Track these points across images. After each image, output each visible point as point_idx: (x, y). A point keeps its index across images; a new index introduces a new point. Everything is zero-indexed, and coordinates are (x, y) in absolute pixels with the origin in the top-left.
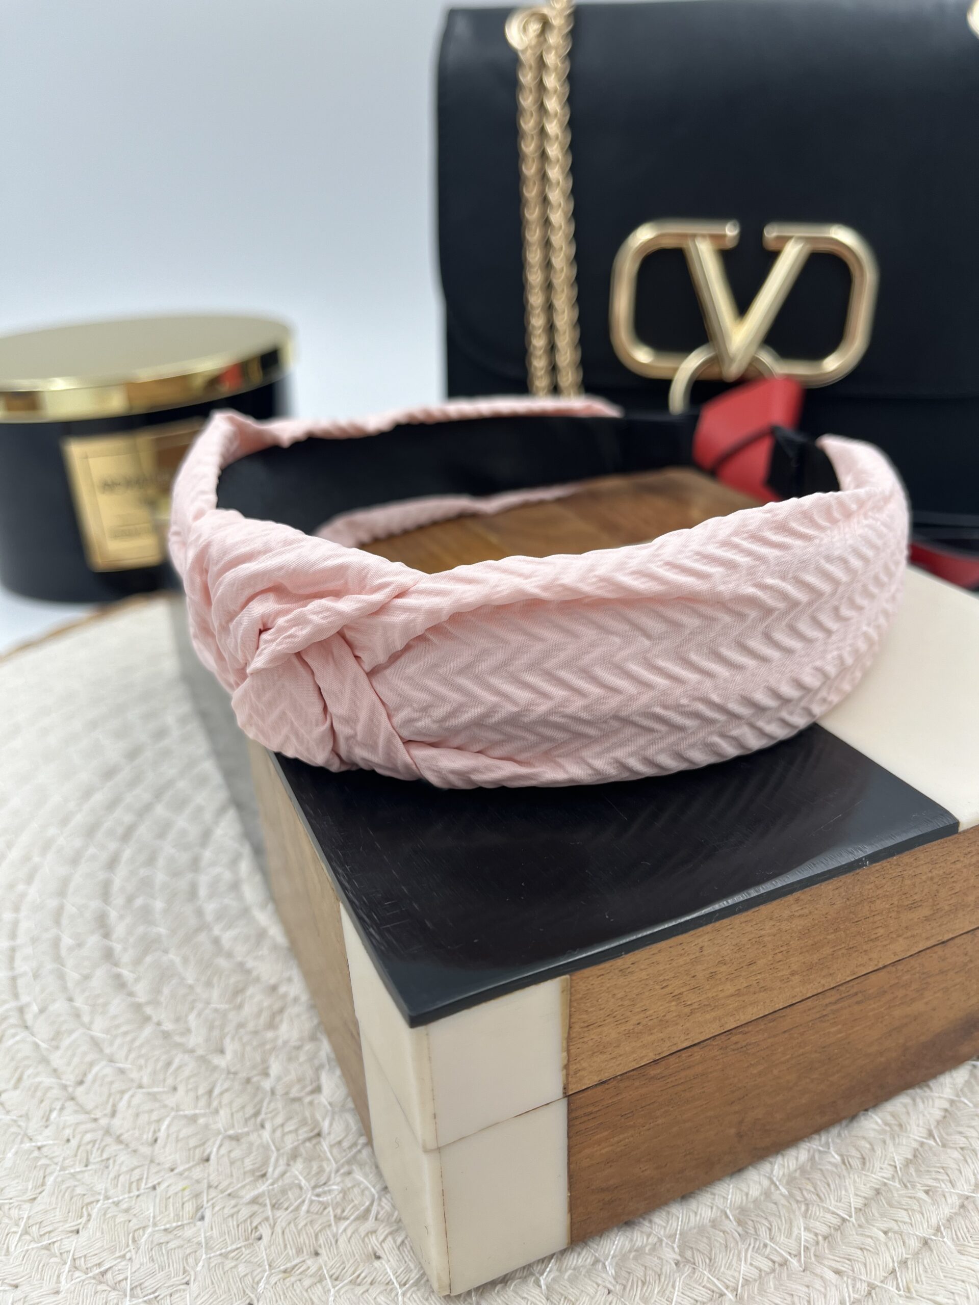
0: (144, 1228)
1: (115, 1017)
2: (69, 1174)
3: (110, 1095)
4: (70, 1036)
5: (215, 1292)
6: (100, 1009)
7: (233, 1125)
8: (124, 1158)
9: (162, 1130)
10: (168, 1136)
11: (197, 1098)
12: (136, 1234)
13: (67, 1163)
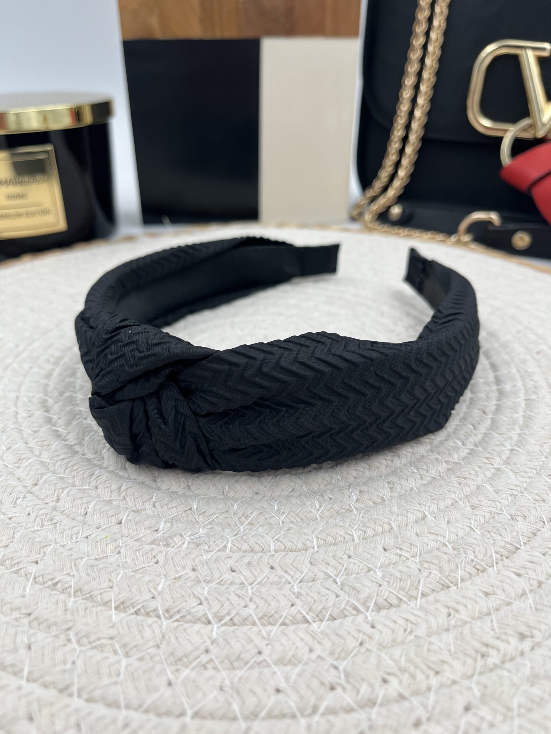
0: (82, 558)
1: (55, 451)
2: (31, 531)
3: (55, 490)
4: (27, 461)
5: (130, 591)
6: (45, 447)
7: (135, 505)
8: (66, 521)
9: (90, 508)
10: (94, 511)
11: (111, 491)
12: (77, 562)
13: (29, 526)
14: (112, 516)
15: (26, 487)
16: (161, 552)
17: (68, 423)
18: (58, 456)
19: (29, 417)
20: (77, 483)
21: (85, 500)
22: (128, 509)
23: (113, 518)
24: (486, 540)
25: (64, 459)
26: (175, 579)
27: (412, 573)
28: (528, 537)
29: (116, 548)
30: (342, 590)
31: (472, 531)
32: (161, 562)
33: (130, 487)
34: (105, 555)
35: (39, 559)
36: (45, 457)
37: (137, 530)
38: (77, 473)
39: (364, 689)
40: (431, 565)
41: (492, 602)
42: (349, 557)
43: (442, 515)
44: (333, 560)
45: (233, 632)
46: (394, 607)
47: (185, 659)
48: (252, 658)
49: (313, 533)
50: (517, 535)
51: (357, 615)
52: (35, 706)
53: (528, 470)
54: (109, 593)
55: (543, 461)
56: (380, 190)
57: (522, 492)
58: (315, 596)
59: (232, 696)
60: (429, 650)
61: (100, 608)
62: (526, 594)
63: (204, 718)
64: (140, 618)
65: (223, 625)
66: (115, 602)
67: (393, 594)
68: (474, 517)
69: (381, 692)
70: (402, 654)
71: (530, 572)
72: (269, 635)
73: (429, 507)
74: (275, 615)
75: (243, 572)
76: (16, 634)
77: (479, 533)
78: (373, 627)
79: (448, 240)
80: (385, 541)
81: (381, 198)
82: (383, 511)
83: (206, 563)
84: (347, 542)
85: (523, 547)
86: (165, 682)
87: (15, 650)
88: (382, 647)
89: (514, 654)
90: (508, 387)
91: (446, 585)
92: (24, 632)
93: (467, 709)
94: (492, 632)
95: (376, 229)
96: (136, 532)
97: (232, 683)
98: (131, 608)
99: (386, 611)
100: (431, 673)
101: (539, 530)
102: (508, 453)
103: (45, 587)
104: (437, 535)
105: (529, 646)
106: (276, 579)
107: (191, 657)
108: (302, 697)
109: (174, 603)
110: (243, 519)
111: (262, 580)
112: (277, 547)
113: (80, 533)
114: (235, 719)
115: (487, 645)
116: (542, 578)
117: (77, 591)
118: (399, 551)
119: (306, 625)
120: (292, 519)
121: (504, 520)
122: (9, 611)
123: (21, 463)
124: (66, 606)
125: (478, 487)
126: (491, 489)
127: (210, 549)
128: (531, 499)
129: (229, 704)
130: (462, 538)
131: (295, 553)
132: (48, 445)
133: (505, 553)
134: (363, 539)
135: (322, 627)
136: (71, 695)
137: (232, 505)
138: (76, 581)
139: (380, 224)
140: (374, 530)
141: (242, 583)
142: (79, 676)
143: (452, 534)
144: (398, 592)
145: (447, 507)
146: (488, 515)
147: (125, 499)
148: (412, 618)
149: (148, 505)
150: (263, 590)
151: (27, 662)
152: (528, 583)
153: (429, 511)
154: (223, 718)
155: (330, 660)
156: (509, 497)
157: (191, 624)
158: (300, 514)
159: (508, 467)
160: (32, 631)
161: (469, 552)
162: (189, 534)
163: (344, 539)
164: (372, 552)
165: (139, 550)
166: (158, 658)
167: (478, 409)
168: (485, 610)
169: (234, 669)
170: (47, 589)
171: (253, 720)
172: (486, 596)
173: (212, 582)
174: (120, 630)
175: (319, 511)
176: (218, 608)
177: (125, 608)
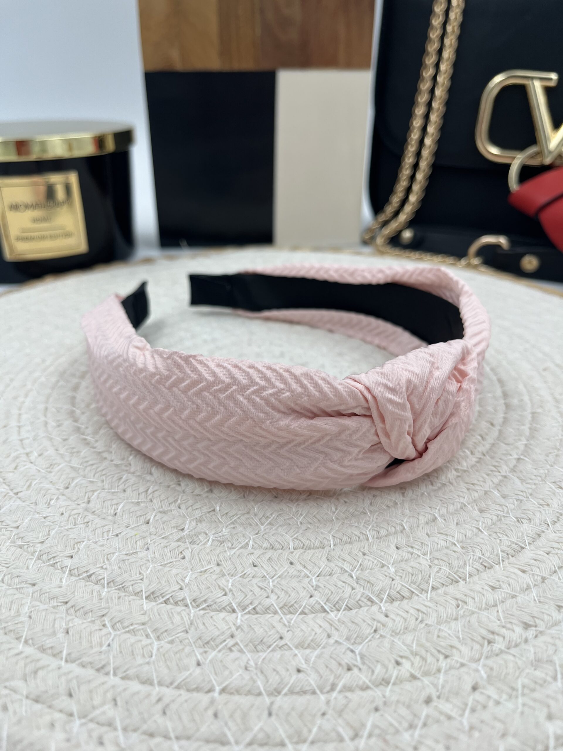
0: (113, 553)
1: (85, 457)
2: (65, 529)
3: (86, 493)
4: (58, 466)
5: (160, 582)
6: (75, 454)
7: (162, 506)
8: (98, 521)
9: (119, 509)
10: (123, 511)
11: (139, 494)
12: (109, 556)
13: (62, 524)
14: (141, 516)
15: (58, 489)
16: (188, 548)
17: (96, 432)
18: (87, 462)
19: (59, 426)
20: (106, 486)
21: (114, 502)
22: (155, 510)
23: (142, 518)
24: (494, 540)
25: (92, 465)
26: (201, 572)
27: (423, 568)
28: (533, 538)
29: (145, 545)
30: (357, 583)
31: (480, 532)
32: (187, 558)
33: (156, 490)
34: (134, 551)
35: (74, 554)
36: (75, 463)
37: (164, 529)
38: (106, 477)
39: (378, 669)
40: (441, 562)
41: (498, 595)
42: (364, 554)
43: (451, 517)
44: (349, 557)
45: (256, 619)
46: (406, 599)
47: (212, 643)
48: (274, 642)
49: (329, 532)
50: (522, 536)
51: (372, 606)
52: (74, 682)
53: (534, 477)
54: (139, 584)
55: (548, 470)
56: (392, 215)
57: (527, 497)
58: (333, 589)
59: (256, 674)
60: (438, 636)
61: (131, 597)
62: (531, 588)
63: (232, 694)
64: (169, 607)
65: (245, 614)
66: (145, 592)
67: (405, 587)
68: (482, 519)
69: (394, 673)
70: (414, 640)
71: (534, 569)
72: (289, 623)
73: (439, 510)
74: (295, 605)
75: (264, 566)
76: (55, 620)
77: (486, 533)
78: (387, 616)
79: (458, 263)
80: (397, 540)
81: (392, 222)
82: (396, 513)
83: (230, 559)
84: (361, 541)
85: (528, 547)
86: (194, 663)
87: (54, 634)
88: (395, 633)
89: (519, 641)
90: (515, 401)
91: (455, 580)
92: (62, 618)
93: (475, 688)
94: (498, 622)
95: (388, 253)
96: (163, 531)
97: (256, 664)
98: (160, 597)
99: (399, 602)
100: (441, 657)
101: (543, 532)
102: (514, 462)
103: (80, 579)
104: (447, 535)
105: (533, 635)
106: (295, 573)
107: (218, 641)
108: (321, 677)
109: (201, 593)
110: (263, 520)
111: (282, 575)
112: (296, 545)
113: (111, 531)
114: (260, 694)
115: (493, 633)
116: (545, 574)
117: (110, 582)
118: (410, 549)
119: (324, 614)
120: (309, 520)
121: (510, 523)
122: (48, 600)
123: (52, 468)
124: (100, 595)
125: (486, 493)
126: (498, 495)
127: (233, 546)
128: (536, 503)
129: (254, 682)
130: (470, 538)
131: (312, 551)
132: (78, 452)
133: (511, 552)
134: (376, 538)
135: (339, 616)
136: (107, 674)
137: (253, 507)
138: (109, 573)
139: (392, 247)
140: (387, 531)
141: (264, 577)
142: (114, 657)
143: (461, 534)
144: (409, 586)
145: (457, 511)
146: (495, 518)
147: (151, 501)
148: (424, 609)
149: (173, 507)
150: (284, 582)
151: (66, 644)
152: (532, 579)
153: (439, 514)
154: (249, 693)
155: (347, 645)
156: (515, 502)
157: (217, 613)
158: (317, 516)
159: (515, 474)
160: (69, 618)
161: (477, 550)
162: (213, 532)
163: (359, 538)
164: (385, 550)
165: (166, 547)
166: (187, 641)
167: (487, 422)
168: (492, 602)
169: (258, 651)
170: (83, 581)
171: (276, 696)
172: (492, 590)
173: (236, 575)
174: (151, 617)
175: (334, 512)
176: (241, 599)
177: (155, 598)
